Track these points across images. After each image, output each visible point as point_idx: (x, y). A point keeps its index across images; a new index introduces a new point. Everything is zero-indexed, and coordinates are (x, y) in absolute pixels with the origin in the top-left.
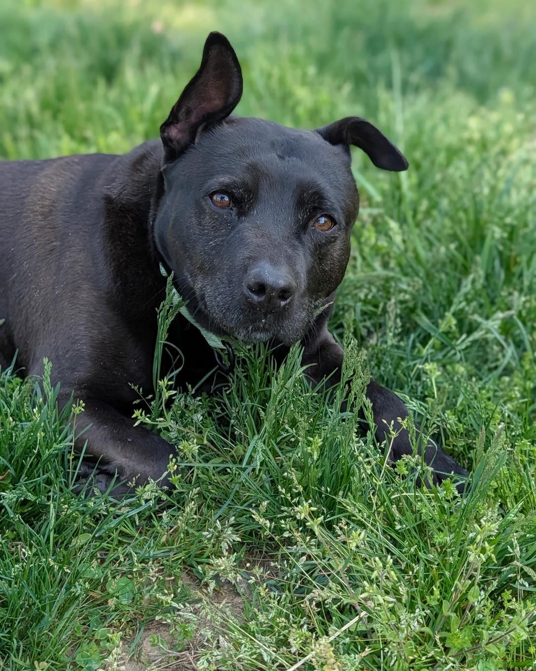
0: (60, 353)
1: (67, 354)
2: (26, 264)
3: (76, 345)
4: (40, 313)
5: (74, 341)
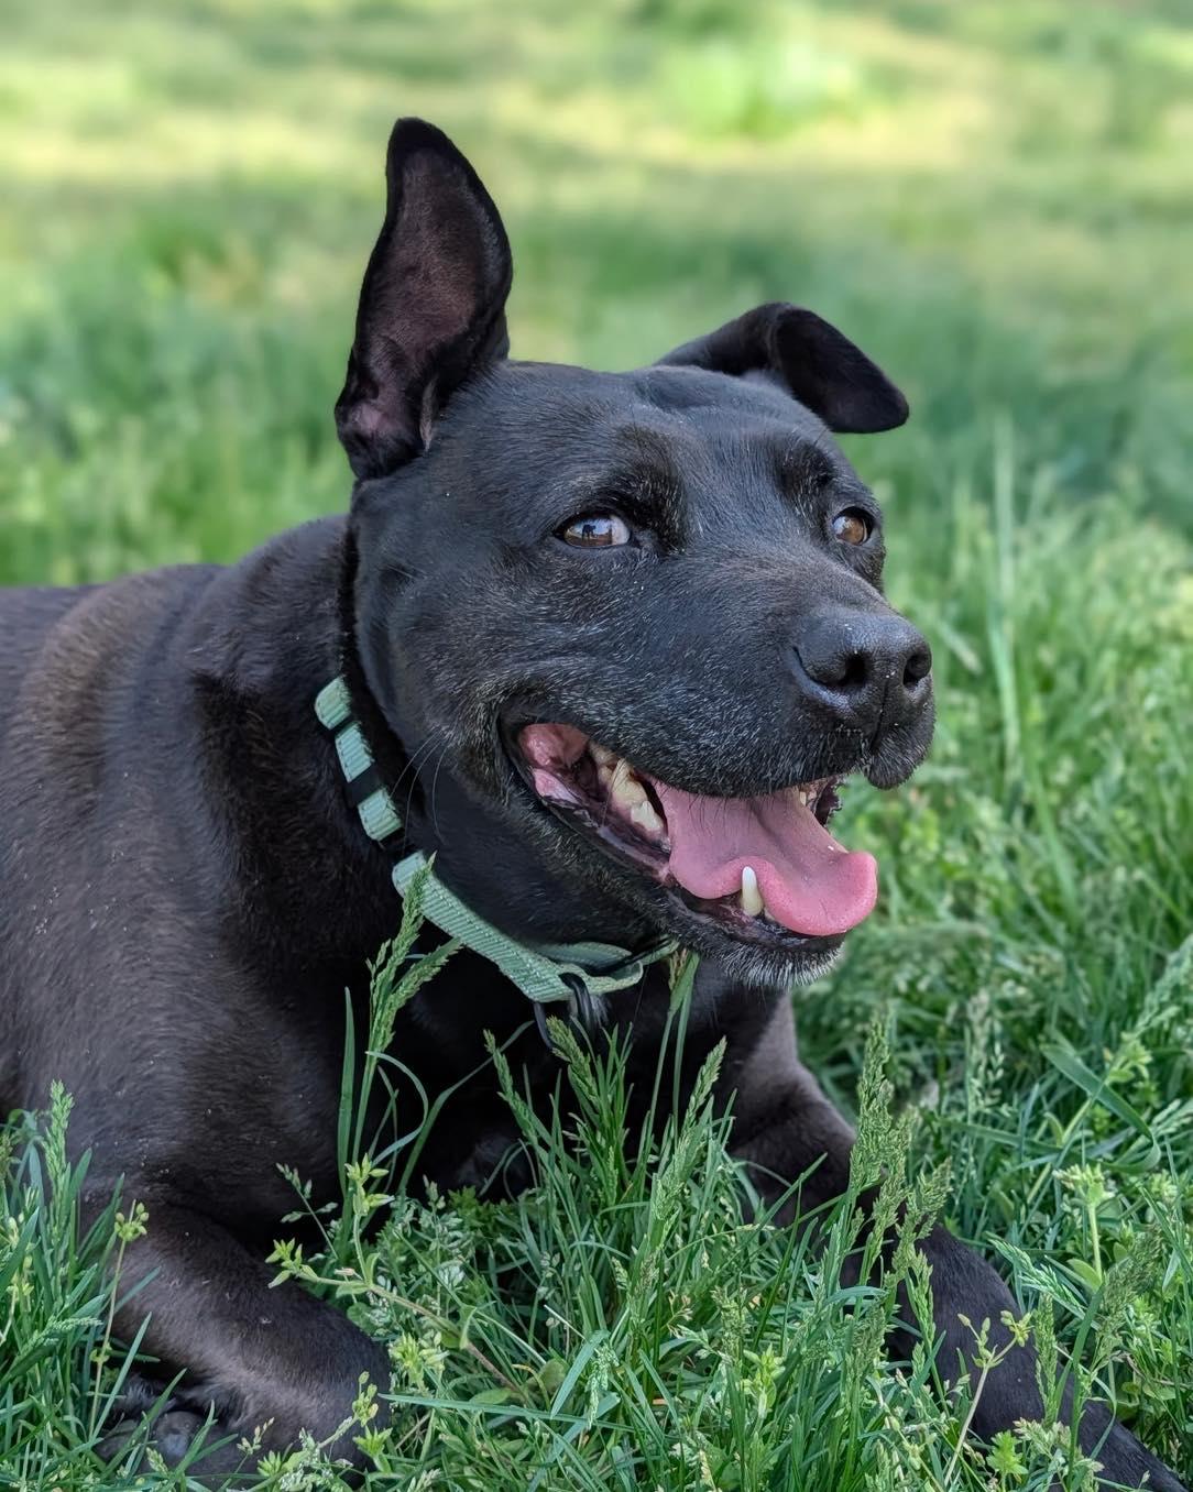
0: (103, 1086)
1: (119, 1089)
2: (20, 847)
3: (144, 1064)
4: (49, 976)
5: (138, 1052)
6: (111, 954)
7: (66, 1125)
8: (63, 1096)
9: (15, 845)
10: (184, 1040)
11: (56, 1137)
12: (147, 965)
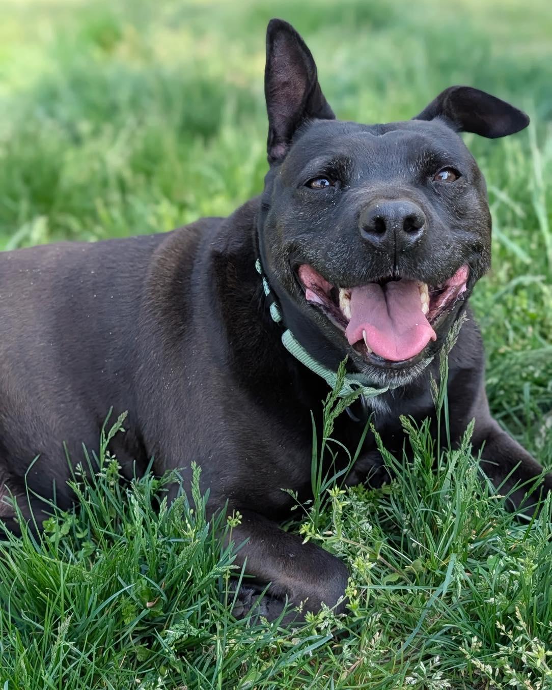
0: (202, 454)
1: (209, 455)
2: (154, 353)
3: (219, 443)
4: (172, 407)
5: (216, 438)
6: (198, 395)
7: (199, 480)
8: (196, 467)
9: (152, 352)
10: (232, 431)
11: (195, 485)
12: (212, 399)
